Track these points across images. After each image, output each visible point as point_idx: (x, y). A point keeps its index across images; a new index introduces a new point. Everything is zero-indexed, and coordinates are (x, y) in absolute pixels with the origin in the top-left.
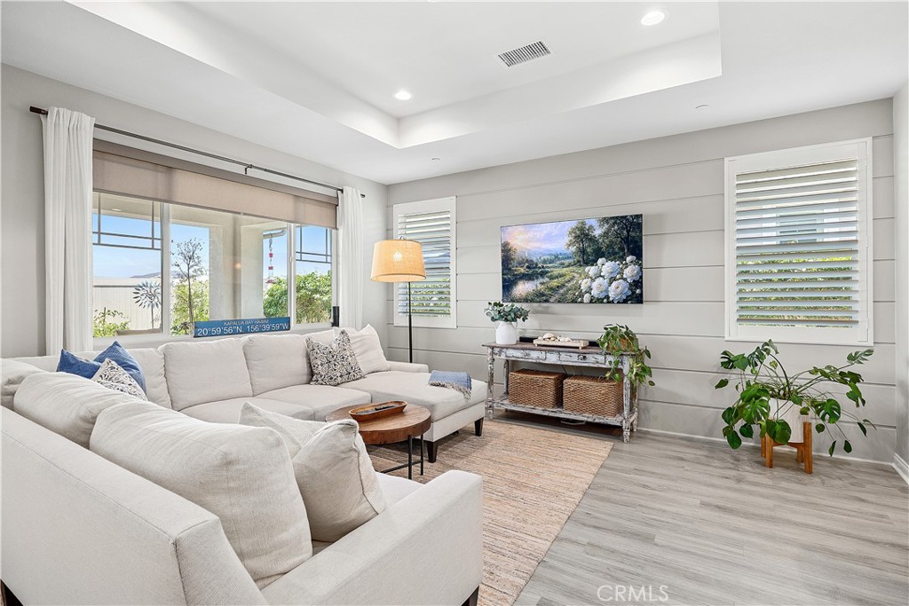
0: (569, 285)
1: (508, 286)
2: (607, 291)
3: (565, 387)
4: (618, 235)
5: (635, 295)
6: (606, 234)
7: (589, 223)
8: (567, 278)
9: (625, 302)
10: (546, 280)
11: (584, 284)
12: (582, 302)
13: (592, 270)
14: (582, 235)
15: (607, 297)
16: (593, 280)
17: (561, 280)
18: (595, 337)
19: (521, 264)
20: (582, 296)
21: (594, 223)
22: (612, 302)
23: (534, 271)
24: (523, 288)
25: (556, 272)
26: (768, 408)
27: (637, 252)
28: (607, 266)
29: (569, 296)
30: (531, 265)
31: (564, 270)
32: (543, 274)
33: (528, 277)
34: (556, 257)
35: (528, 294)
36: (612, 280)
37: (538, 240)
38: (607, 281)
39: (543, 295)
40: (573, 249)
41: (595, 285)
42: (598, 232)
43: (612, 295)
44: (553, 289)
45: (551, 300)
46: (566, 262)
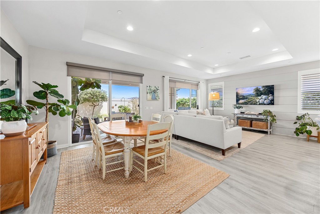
0: (253, 101)
1: (237, 101)
2: (264, 102)
3: (253, 123)
4: (267, 90)
5: (272, 103)
6: (264, 90)
7: (259, 87)
8: (253, 99)
9: (269, 104)
11: (257, 101)
12: (257, 104)
13: (260, 97)
14: (257, 90)
15: (264, 103)
16: (260, 100)
17: (251, 100)
18: (261, 113)
19: (241, 96)
21: (260, 87)
22: (265, 104)
23: (244, 98)
24: (241, 101)
25: (250, 98)
26: (307, 128)
27: (273, 93)
28: (264, 97)
29: (254, 103)
30: (243, 96)
31: (252, 98)
32: (246, 98)
33: (243, 99)
34: (250, 95)
35: (243, 102)
36: (265, 100)
37: (246, 91)
38: (264, 100)
39: (246, 103)
40: (255, 93)
41: (260, 101)
42: (261, 89)
43: (265, 103)
44: (249, 102)
45: (249, 104)
46: (253, 96)
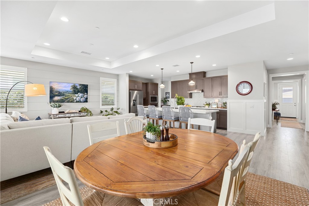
0: (71, 98)
1: (51, 97)
2: (80, 100)
4: (83, 88)
5: (86, 101)
6: (80, 88)
7: (76, 85)
8: (70, 96)
9: (84, 102)
10: (64, 96)
11: (75, 98)
12: (74, 102)
13: (77, 95)
14: (74, 87)
15: (80, 101)
16: (77, 97)
17: (68, 97)
19: (56, 92)
20: (74, 100)
21: (78, 85)
22: (81, 102)
23: (60, 94)
24: (56, 98)
25: (67, 95)
27: (87, 92)
28: (80, 95)
29: (71, 101)
30: (59, 93)
31: (69, 95)
32: (63, 95)
33: (59, 96)
34: (67, 91)
35: (58, 100)
36: (81, 97)
37: (62, 87)
38: (80, 98)
39: (63, 100)
40: (72, 90)
41: (77, 98)
42: (78, 87)
43: (81, 101)
44: (66, 99)
45: (66, 101)
46: (70, 93)
